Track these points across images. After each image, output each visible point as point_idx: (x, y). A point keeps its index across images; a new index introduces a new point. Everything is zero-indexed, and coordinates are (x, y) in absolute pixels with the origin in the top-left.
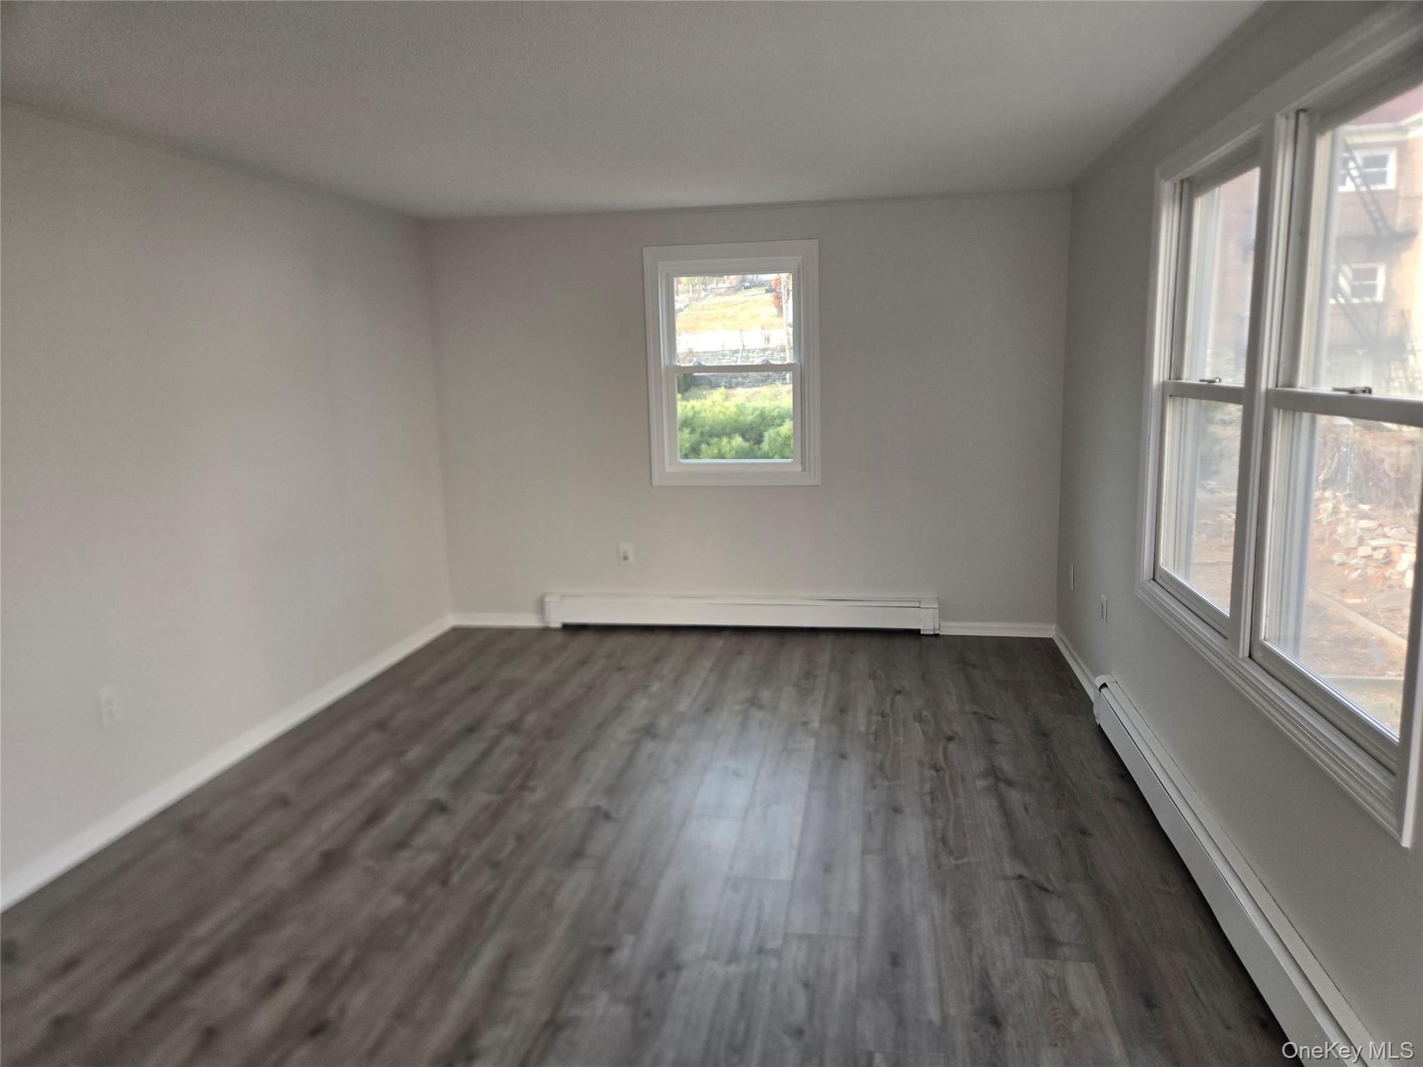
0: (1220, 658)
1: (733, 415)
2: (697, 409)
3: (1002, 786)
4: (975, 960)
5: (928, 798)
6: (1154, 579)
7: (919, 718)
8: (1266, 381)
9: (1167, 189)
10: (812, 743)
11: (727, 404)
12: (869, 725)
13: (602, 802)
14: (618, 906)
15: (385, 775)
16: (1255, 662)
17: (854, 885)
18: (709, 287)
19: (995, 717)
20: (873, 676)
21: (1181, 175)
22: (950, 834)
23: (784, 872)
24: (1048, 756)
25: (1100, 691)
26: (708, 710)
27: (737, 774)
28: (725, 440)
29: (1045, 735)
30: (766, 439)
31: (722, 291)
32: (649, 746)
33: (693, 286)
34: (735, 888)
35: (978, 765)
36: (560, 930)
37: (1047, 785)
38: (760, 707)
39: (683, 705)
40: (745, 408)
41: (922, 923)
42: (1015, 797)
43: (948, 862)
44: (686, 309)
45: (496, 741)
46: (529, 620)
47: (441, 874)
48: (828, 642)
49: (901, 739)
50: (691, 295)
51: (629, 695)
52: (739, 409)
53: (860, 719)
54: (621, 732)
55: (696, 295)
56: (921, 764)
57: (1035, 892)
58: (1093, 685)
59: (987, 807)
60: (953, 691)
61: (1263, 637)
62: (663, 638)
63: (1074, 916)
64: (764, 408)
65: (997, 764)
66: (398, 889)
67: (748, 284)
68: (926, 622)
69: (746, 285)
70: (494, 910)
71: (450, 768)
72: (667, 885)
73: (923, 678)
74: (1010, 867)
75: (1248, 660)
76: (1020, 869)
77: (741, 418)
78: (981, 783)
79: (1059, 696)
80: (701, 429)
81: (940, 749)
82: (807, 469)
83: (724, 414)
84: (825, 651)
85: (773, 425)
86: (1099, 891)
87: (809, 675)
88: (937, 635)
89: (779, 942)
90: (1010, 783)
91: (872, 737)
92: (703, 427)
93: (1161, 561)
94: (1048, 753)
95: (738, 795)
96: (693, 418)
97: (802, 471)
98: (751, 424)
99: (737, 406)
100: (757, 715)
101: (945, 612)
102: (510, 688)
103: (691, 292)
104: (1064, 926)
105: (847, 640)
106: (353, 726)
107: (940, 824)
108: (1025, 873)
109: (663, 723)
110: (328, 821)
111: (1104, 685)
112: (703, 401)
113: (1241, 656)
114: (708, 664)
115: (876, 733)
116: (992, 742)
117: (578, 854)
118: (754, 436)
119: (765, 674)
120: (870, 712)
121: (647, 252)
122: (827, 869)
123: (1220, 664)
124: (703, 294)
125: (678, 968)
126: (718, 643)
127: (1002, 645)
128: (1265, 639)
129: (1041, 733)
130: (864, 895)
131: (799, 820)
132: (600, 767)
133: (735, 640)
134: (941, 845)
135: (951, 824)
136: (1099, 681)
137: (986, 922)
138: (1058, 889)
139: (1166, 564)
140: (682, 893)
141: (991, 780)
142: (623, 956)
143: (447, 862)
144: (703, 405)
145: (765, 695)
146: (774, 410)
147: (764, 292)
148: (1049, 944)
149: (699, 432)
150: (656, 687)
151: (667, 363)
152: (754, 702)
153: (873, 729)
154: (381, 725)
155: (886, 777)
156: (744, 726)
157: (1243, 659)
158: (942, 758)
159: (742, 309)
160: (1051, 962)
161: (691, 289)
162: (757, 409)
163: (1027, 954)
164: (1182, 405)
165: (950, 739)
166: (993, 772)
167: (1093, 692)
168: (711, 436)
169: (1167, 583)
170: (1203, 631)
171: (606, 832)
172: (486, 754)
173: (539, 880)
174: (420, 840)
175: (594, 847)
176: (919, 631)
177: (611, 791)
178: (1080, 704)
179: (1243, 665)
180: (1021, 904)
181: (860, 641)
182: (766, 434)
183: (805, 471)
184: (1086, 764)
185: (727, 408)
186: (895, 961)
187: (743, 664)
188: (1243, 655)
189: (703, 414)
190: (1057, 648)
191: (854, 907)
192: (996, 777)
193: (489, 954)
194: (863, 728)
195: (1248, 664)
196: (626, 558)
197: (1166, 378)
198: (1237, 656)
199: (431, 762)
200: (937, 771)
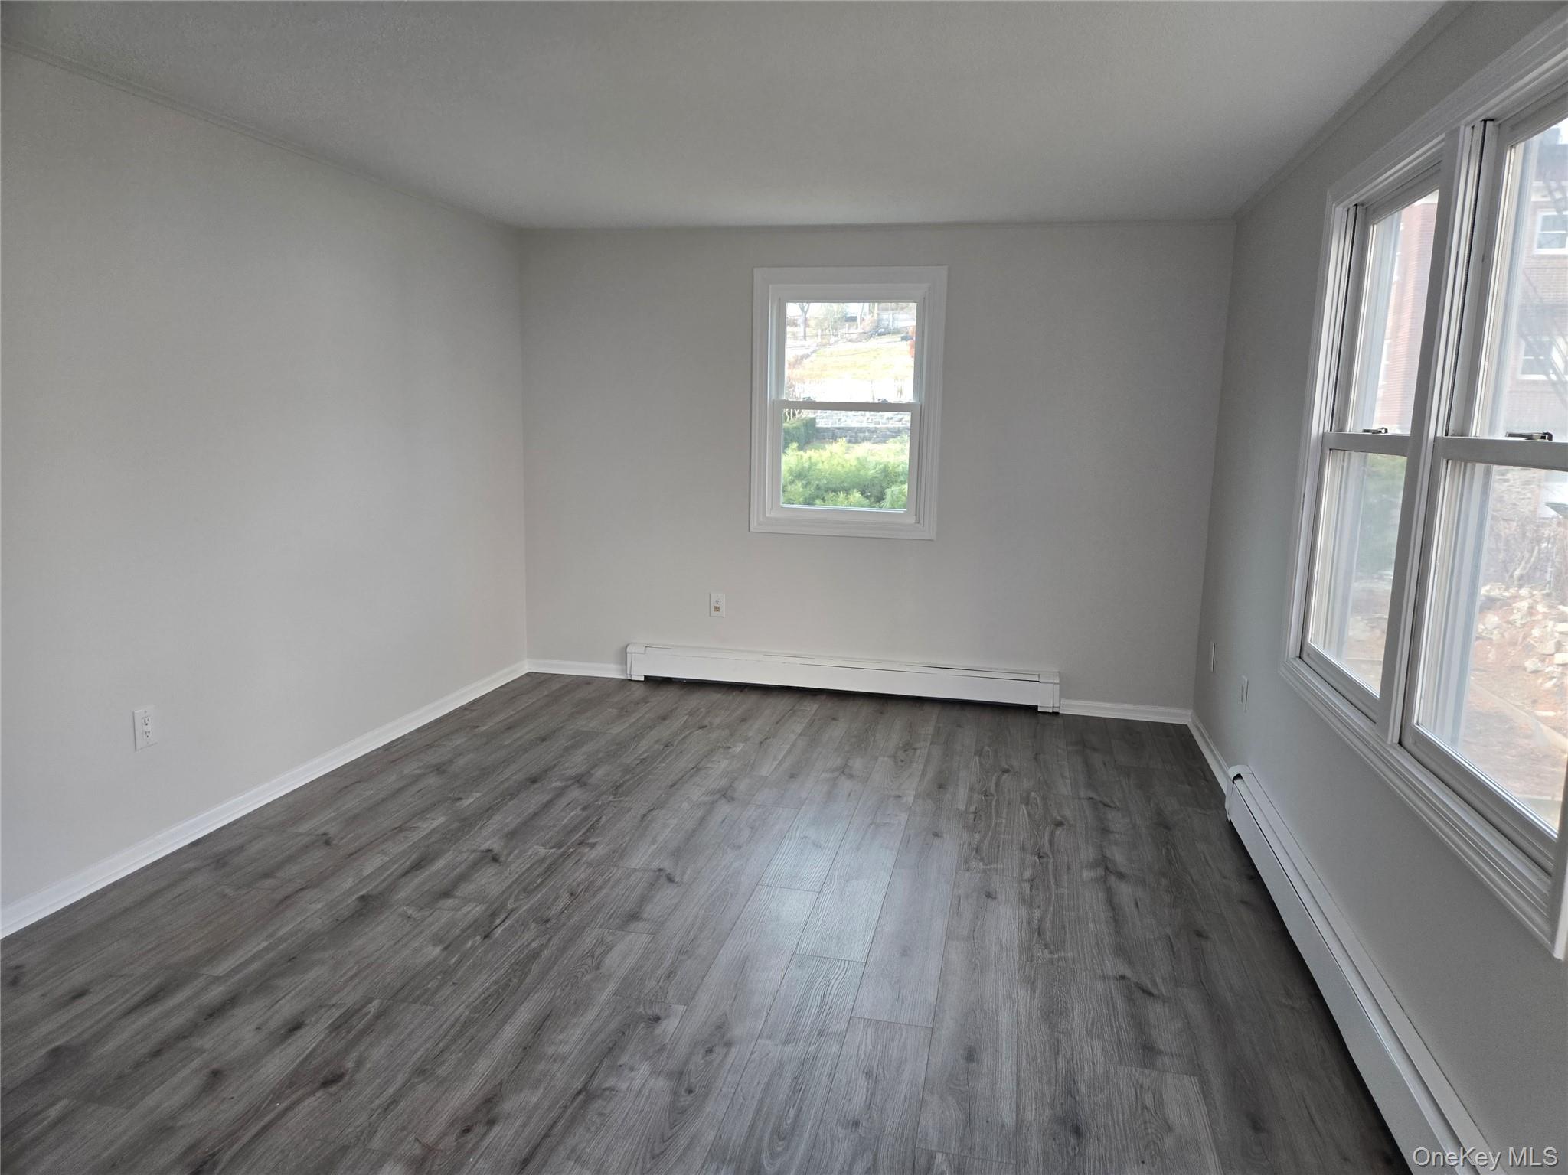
0: (1366, 744)
1: (853, 469)
2: (813, 460)
3: (1112, 879)
4: (1061, 1063)
5: (1026, 886)
6: (1300, 657)
7: (1026, 800)
8: (1435, 428)
9: (1339, 214)
10: (904, 817)
11: (847, 457)
12: (969, 803)
13: (667, 865)
14: (670, 975)
15: (437, 820)
16: (1405, 748)
17: (933, 970)
18: (839, 332)
19: (1112, 805)
20: (979, 753)
21: (1355, 198)
22: (1048, 925)
23: (858, 951)
24: (1167, 849)
25: (1234, 783)
26: (792, 776)
27: (817, 845)
28: (842, 495)
29: (1167, 828)
30: (888, 497)
31: (854, 336)
32: (724, 809)
33: (822, 331)
34: (801, 966)
35: (1088, 853)
36: (605, 995)
37: (1164, 882)
38: (851, 776)
39: (766, 770)
40: (866, 461)
41: (1006, 1018)
42: (1125, 892)
43: (1042, 954)
44: (814, 355)
45: (561, 792)
46: (610, 671)
47: (485, 928)
48: (933, 714)
49: (1004, 821)
50: (819, 340)
51: (708, 755)
52: (860, 463)
53: (960, 797)
54: (696, 792)
55: (825, 341)
56: (1022, 849)
57: (1138, 994)
58: (1228, 777)
59: (1092, 900)
60: (1067, 774)
61: (1415, 721)
62: (753, 698)
63: (1179, 1025)
64: (889, 462)
65: (1109, 855)
66: (436, 940)
67: (883, 330)
68: (1044, 698)
69: (880, 331)
70: (536, 968)
71: (507, 818)
72: (727, 955)
73: (1036, 758)
74: (1113, 966)
75: (1398, 747)
76: (1123, 969)
77: (862, 472)
78: (1088, 874)
79: (1187, 787)
80: (817, 482)
81: (1047, 834)
82: (921, 522)
83: (843, 467)
84: (930, 723)
85: (896, 482)
86: (1211, 1000)
87: (908, 747)
88: (1057, 713)
89: (844, 1025)
90: (1121, 876)
91: (971, 817)
92: (819, 480)
93: (1310, 637)
94: (1169, 847)
95: (815, 866)
96: (809, 469)
97: (916, 523)
98: (872, 480)
99: (858, 459)
100: (846, 785)
101: (1067, 688)
102: (579, 740)
103: (819, 337)
104: (1166, 1033)
105: (955, 713)
106: (410, 768)
107: (1037, 914)
108: (1128, 973)
109: (742, 786)
110: (372, 864)
111: (1239, 776)
112: (821, 451)
113: (1389, 742)
114: (799, 728)
115: (976, 812)
116: (1105, 831)
117: (634, 916)
118: (875, 493)
119: (860, 743)
120: (971, 789)
121: (758, 273)
122: (905, 952)
123: (1366, 751)
124: (833, 339)
125: (729, 1045)
126: (811, 707)
127: (1129, 729)
128: (1418, 724)
129: (1163, 825)
130: (942, 982)
131: (879, 898)
132: (668, 827)
133: (830, 705)
134: (1038, 935)
135: (1050, 915)
136: (1233, 772)
137: (1078, 1023)
138: (1165, 994)
139: (1315, 641)
140: (743, 966)
141: (1100, 872)
142: (669, 1027)
143: (493, 915)
144: (821, 456)
145: (857, 764)
146: (898, 466)
147: (900, 339)
148: (1148, 1051)
149: (815, 485)
150: (738, 748)
151: (773, 397)
152: (844, 771)
153: (973, 808)
154: (439, 769)
155: (982, 860)
156: (830, 796)
157: (1391, 746)
158: (1047, 845)
159: (875, 357)
160: (1147, 1072)
161: (819, 334)
162: (880, 464)
163: (1121, 1061)
164: (1343, 461)
165: (1059, 824)
166: (1104, 864)
167: (1226, 782)
168: (827, 490)
169: (1314, 661)
170: (1349, 714)
171: (667, 895)
172: (548, 805)
173: (588, 940)
174: (467, 889)
175: (652, 910)
176: (1036, 707)
177: (677, 854)
178: (1211, 796)
179: (1391, 751)
180: (1120, 1004)
181: (969, 714)
182: (888, 491)
183: (919, 523)
184: (1211, 863)
185: (846, 461)
186: (970, 1056)
187: (838, 731)
188: (1392, 741)
189: (820, 466)
190: (1191, 736)
191: (931, 995)
192: (1107, 868)
193: (524, 1015)
194: (962, 807)
195: (1397, 750)
196: (717, 609)
197: (1327, 428)
198: (1385, 742)
199: (487, 811)
200: (1040, 857)
